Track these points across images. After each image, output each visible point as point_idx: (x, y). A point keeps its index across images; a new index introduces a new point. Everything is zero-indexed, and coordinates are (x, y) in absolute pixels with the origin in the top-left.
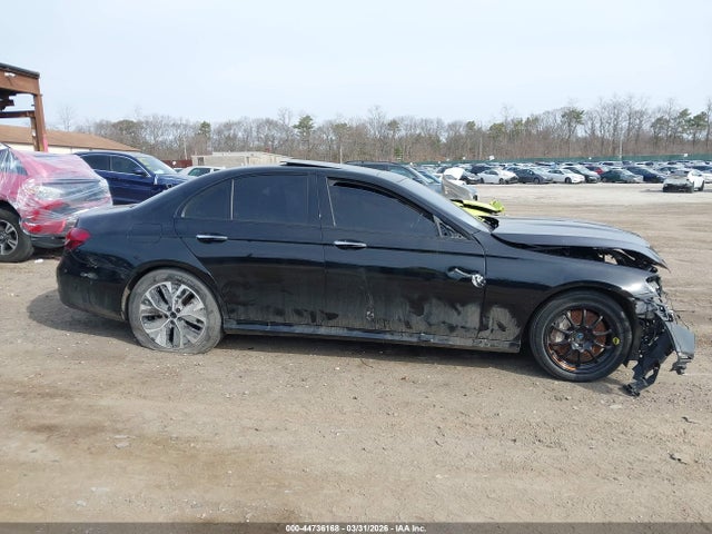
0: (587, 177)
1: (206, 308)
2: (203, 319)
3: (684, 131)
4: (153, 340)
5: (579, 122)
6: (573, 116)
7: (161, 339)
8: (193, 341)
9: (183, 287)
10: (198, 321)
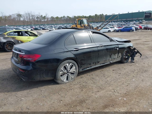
0: (31, 29)
1: (76, 68)
2: (75, 71)
3: (42, 19)
4: (63, 81)
5: (21, 17)
6: (19, 15)
7: (65, 80)
8: (73, 77)
9: (71, 64)
10: (74, 72)
